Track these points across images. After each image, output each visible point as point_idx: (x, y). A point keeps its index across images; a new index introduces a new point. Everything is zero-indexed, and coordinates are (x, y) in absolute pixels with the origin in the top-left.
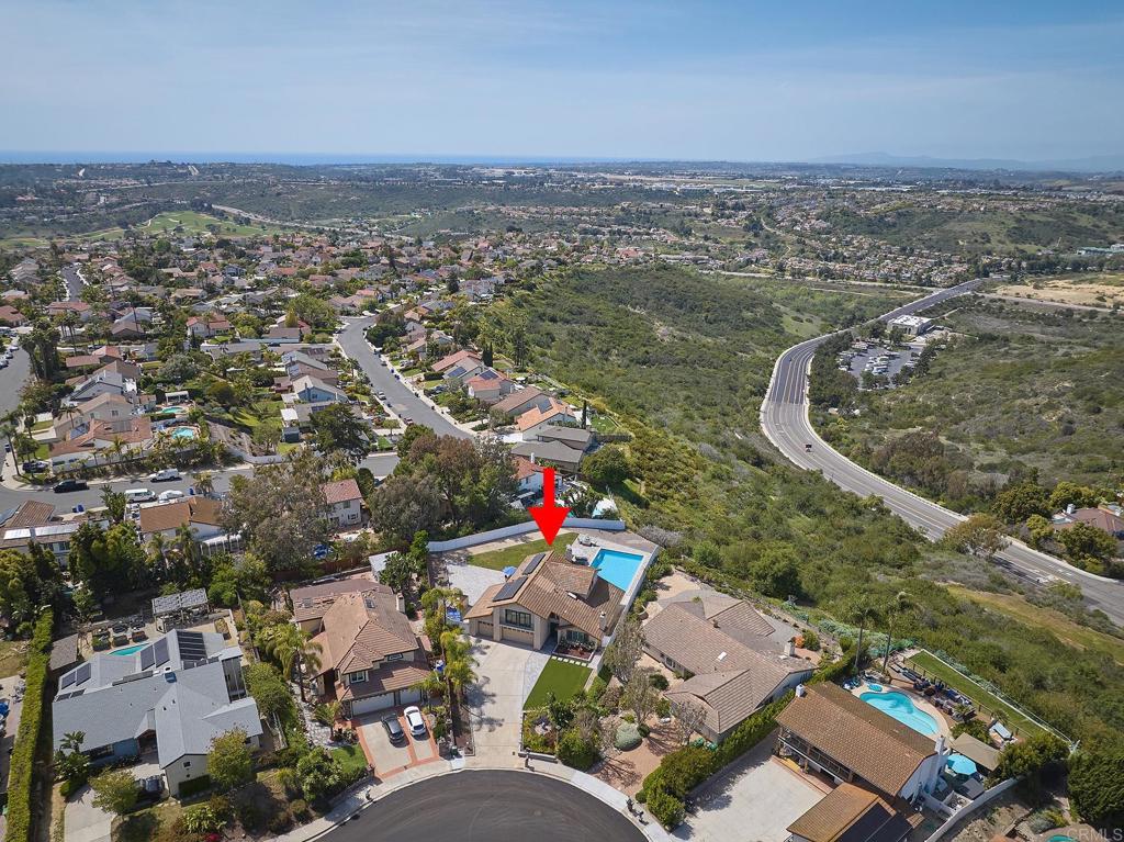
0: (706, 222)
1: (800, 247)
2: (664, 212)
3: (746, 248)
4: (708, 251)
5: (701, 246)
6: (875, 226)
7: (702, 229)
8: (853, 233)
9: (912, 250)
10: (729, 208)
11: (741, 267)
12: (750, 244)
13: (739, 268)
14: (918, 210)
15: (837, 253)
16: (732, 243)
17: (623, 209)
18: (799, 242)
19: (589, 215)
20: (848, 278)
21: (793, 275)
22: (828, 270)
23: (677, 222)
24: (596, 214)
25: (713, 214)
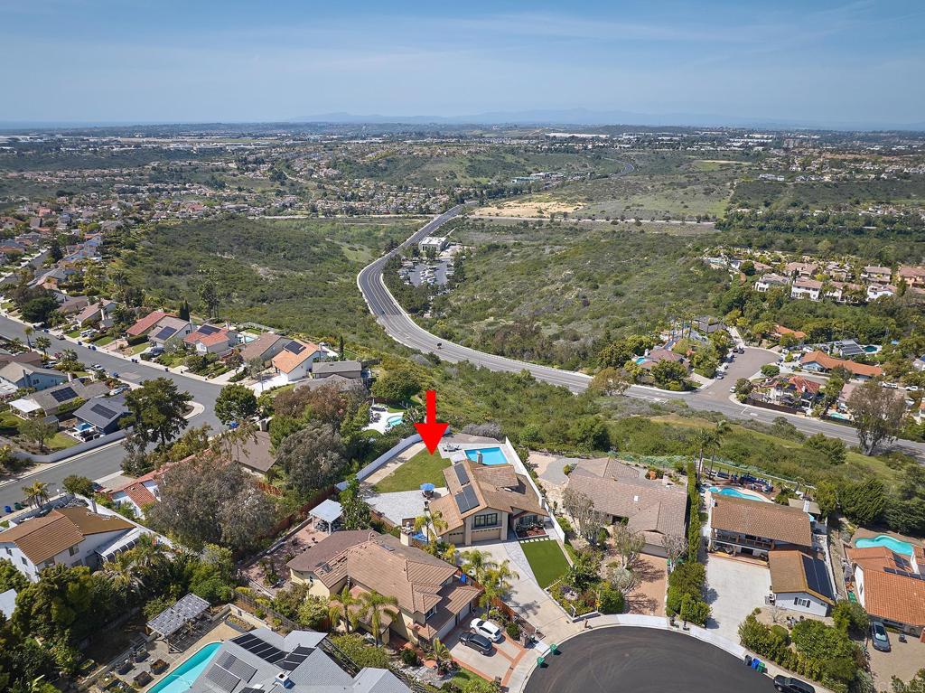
0: (234, 175)
1: (323, 192)
2: (193, 169)
3: (277, 195)
4: (246, 200)
5: (238, 196)
6: (373, 171)
7: (234, 182)
8: (357, 177)
9: (407, 187)
10: (250, 163)
11: (279, 211)
12: (280, 191)
13: (278, 212)
14: (400, 157)
15: (353, 193)
16: (263, 192)
17: (154, 169)
18: (320, 187)
19: (122, 176)
20: (369, 213)
21: (325, 214)
22: (352, 208)
23: (208, 177)
24: (129, 175)
25: (238, 168)
